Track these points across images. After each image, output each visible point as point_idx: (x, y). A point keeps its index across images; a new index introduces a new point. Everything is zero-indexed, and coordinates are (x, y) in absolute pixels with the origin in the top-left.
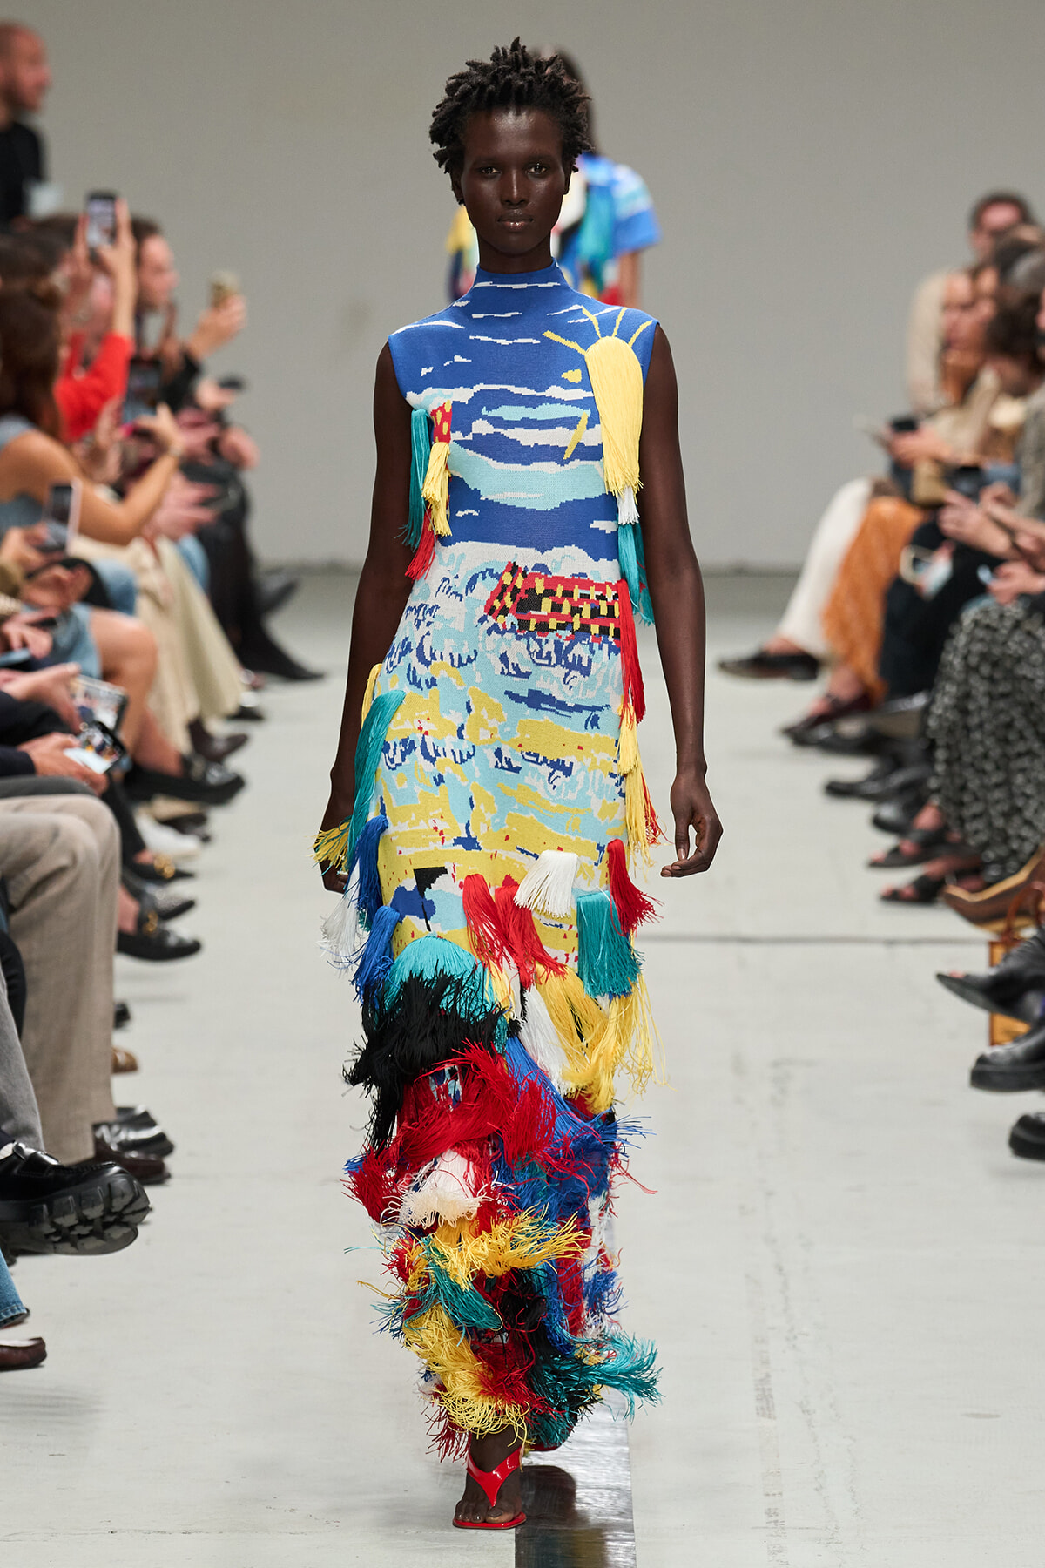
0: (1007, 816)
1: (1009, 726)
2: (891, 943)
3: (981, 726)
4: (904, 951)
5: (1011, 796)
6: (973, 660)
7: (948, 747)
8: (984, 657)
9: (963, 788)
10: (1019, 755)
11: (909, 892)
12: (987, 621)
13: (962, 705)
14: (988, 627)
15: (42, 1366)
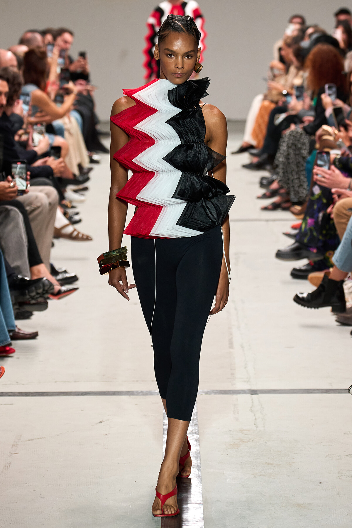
0: (299, 187)
1: (299, 162)
2: (267, 221)
3: (292, 162)
4: (271, 223)
5: (300, 182)
6: (290, 145)
7: (283, 169)
8: (293, 144)
9: (288, 179)
10: (302, 170)
11: (270, 207)
12: (293, 134)
13: (287, 157)
14: (294, 136)
15: (37, 339)
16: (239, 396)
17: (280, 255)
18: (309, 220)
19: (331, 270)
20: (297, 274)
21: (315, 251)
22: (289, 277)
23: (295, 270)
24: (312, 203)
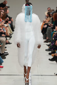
16: (39, 76)
17: (46, 50)
18: (52, 44)
19: (56, 54)
20: (50, 54)
21: (52, 50)
22: (48, 55)
23: (49, 53)
24: (52, 41)
